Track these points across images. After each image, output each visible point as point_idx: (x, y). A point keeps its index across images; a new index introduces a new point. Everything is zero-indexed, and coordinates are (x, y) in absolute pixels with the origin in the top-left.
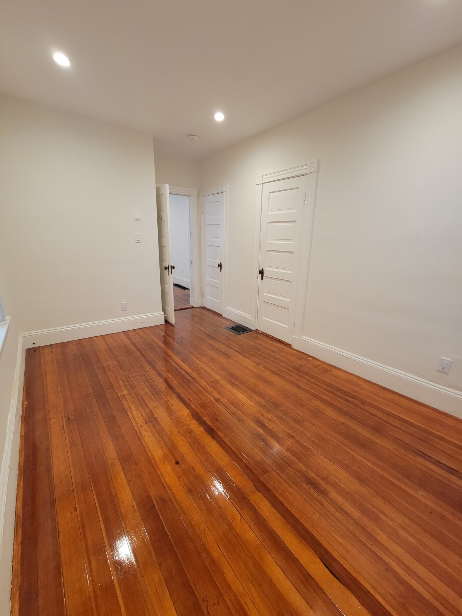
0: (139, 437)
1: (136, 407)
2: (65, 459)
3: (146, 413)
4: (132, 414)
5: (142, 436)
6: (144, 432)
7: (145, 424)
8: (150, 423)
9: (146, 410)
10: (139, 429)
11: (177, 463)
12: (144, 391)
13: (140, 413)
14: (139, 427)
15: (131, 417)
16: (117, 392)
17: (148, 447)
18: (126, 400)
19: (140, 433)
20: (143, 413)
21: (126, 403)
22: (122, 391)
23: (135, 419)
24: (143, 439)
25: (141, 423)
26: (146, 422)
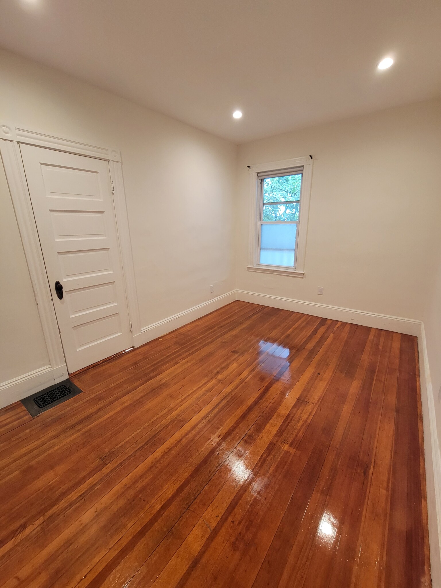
0: (322, 400)
1: (298, 422)
2: (383, 430)
3: (298, 409)
4: (307, 418)
5: (320, 399)
6: (315, 399)
7: (309, 403)
8: (306, 400)
9: (294, 412)
10: (316, 404)
11: (319, 374)
12: (270, 429)
13: (301, 413)
14: (314, 405)
15: (311, 417)
16: (291, 458)
17: (324, 391)
18: (296, 436)
19: (318, 401)
20: (299, 411)
21: (301, 433)
22: (287, 452)
23: (310, 413)
24: (321, 396)
25: (310, 406)
26: (307, 404)
